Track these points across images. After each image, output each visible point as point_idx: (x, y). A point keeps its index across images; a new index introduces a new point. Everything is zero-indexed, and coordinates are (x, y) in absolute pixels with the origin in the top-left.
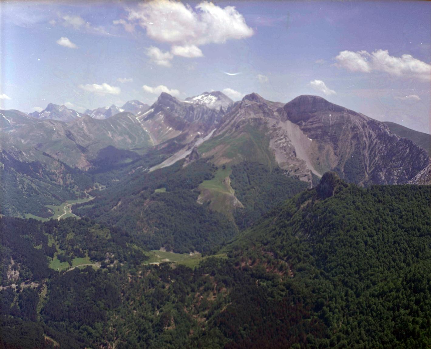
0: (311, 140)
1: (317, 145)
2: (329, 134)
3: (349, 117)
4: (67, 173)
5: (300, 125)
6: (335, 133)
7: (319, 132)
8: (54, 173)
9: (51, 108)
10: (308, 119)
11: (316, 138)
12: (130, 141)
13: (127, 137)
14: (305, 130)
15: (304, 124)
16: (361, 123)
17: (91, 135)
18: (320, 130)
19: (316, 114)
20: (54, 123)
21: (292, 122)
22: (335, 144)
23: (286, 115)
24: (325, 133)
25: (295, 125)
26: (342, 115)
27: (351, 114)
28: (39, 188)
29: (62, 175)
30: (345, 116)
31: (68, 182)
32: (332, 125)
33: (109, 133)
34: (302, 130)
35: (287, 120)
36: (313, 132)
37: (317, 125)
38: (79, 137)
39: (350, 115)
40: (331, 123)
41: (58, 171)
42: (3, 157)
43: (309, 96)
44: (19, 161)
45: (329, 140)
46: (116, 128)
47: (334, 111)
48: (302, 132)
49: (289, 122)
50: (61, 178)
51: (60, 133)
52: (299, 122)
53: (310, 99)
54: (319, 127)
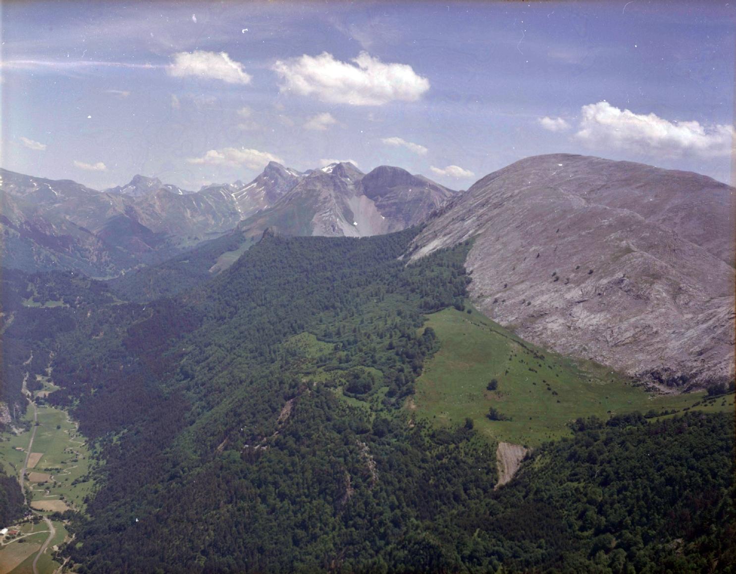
0: (384, 218)
1: (388, 224)
2: (403, 212)
3: (429, 193)
4: (104, 250)
5: (376, 200)
6: (409, 211)
7: (394, 209)
8: (87, 250)
9: (137, 180)
10: (386, 194)
11: (389, 216)
12: (213, 222)
13: (210, 217)
14: (379, 207)
15: (380, 199)
16: (440, 199)
17: (164, 214)
18: (395, 207)
19: (395, 188)
20: (112, 197)
21: (368, 197)
22: (406, 223)
23: (362, 189)
24: (399, 210)
25: (370, 200)
26: (422, 190)
27: (433, 189)
28: (59, 261)
29: (97, 252)
30: (425, 191)
31: (103, 260)
32: (409, 202)
33: (188, 211)
34: (377, 206)
35: (362, 195)
36: (387, 209)
37: (393, 201)
38: (143, 215)
39: (431, 191)
40: (409, 198)
41: (93, 248)
42: (24, 227)
43: (389, 167)
44: (45, 234)
45: (402, 219)
46: (198, 205)
47: (416, 185)
48: (376, 208)
49: (364, 197)
50: (96, 256)
51: (116, 208)
52: (376, 197)
53: (389, 170)
54: (395, 204)
